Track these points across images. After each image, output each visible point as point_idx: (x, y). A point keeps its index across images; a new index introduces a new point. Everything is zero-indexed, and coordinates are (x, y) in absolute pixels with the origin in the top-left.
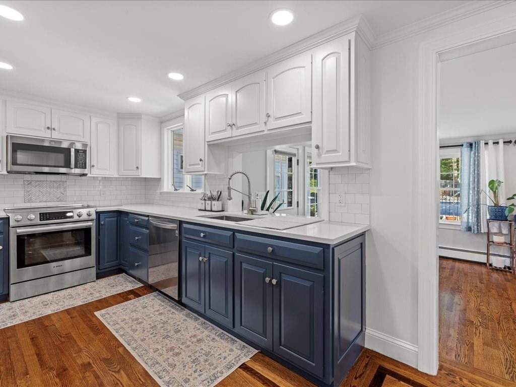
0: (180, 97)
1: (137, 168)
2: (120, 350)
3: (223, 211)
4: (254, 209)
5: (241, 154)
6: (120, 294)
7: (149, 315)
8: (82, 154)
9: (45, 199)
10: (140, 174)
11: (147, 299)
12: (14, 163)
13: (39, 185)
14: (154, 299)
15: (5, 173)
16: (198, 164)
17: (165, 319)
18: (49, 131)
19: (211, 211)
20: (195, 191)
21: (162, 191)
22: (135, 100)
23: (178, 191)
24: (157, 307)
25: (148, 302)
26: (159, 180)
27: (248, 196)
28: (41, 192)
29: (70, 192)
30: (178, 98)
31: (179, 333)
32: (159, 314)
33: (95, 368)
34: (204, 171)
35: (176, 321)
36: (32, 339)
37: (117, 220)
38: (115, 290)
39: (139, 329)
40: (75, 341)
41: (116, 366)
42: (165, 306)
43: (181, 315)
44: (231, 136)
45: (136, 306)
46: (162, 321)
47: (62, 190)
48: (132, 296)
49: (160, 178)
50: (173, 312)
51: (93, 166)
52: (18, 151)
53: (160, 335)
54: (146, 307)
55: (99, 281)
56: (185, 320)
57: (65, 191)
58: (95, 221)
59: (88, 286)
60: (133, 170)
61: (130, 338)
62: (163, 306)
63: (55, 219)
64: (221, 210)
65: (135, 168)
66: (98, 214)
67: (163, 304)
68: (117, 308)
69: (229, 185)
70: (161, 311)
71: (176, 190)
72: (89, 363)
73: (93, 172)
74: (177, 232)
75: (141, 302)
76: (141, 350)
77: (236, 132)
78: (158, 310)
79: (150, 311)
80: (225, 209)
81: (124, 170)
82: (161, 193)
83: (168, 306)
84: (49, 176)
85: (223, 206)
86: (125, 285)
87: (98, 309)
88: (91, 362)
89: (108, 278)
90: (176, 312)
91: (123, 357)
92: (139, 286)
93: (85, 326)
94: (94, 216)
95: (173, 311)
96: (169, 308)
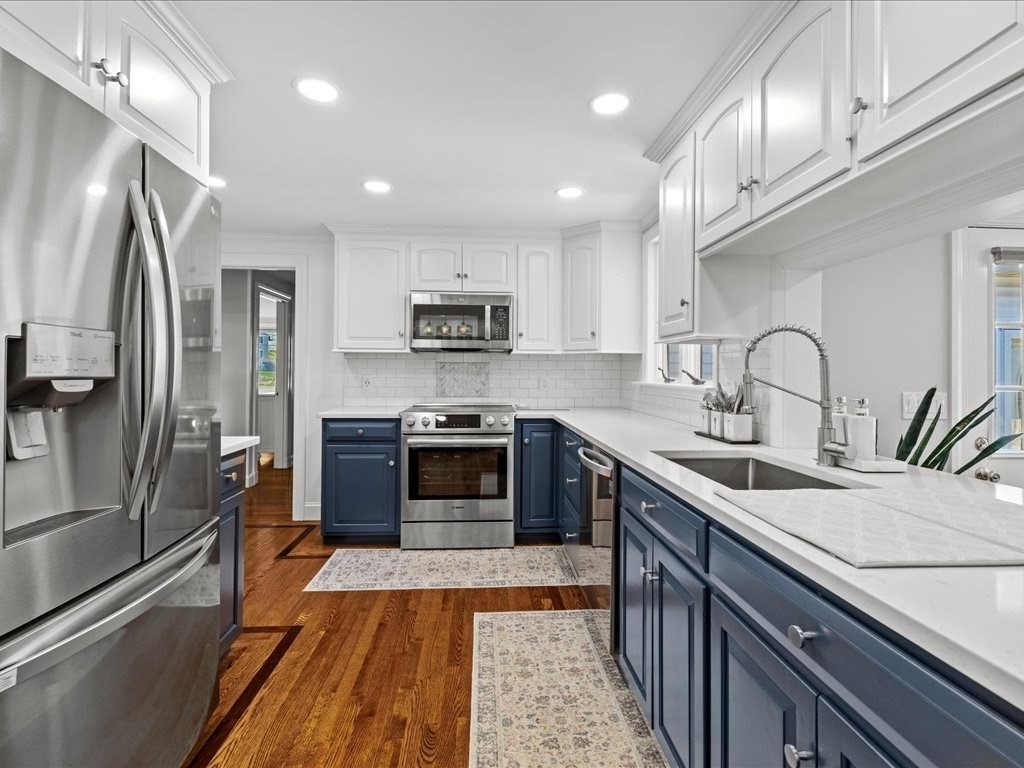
0: (648, 157)
1: (593, 334)
2: (461, 721)
3: (755, 442)
4: (841, 448)
5: (819, 275)
6: (533, 588)
7: (552, 663)
8: (501, 313)
9: (460, 392)
10: (597, 347)
11: (570, 621)
12: (416, 335)
13: (453, 369)
14: (580, 627)
15: (408, 350)
16: (679, 315)
17: (574, 691)
18: (459, 280)
19: (722, 439)
20: (703, 383)
21: (643, 382)
22: (570, 193)
23: (672, 384)
24: (576, 650)
25: (567, 627)
26: (637, 359)
27: (821, 404)
28: (457, 381)
29: (495, 381)
30: (647, 160)
31: (581, 750)
32: (572, 670)
33: (404, 742)
34: (691, 332)
35: (594, 711)
36: (381, 625)
37: (552, 437)
38: (531, 577)
39: (516, 689)
40: (418, 659)
41: (431, 759)
42: (594, 654)
43: (613, 699)
44: (748, 220)
45: (542, 628)
46: (566, 694)
47: (483, 378)
48: (548, 602)
49: (640, 355)
50: (600, 681)
51: (521, 335)
52: (422, 316)
53: (541, 730)
54: (558, 639)
55: (518, 549)
56: (614, 718)
57: (487, 379)
58: (513, 436)
59: (497, 554)
60: (586, 339)
61: (489, 703)
62: (589, 652)
63: (460, 427)
64: (750, 439)
65: (589, 335)
66: (520, 423)
67: (591, 646)
68: (511, 618)
69: (747, 367)
70: (578, 665)
71: (667, 380)
72: (405, 721)
73: (521, 346)
74: (611, 484)
75: (556, 622)
76: (489, 746)
77: (763, 203)
78: (574, 660)
79: (560, 652)
80: (765, 439)
81: (573, 340)
82: (641, 386)
83: (597, 658)
84: (466, 355)
85: (756, 427)
86: (550, 573)
87: (484, 609)
88: (409, 721)
89: (535, 547)
90: (607, 684)
91: (453, 744)
92: (571, 584)
93: (448, 637)
94: (511, 428)
95: (603, 675)
96: (598, 665)
